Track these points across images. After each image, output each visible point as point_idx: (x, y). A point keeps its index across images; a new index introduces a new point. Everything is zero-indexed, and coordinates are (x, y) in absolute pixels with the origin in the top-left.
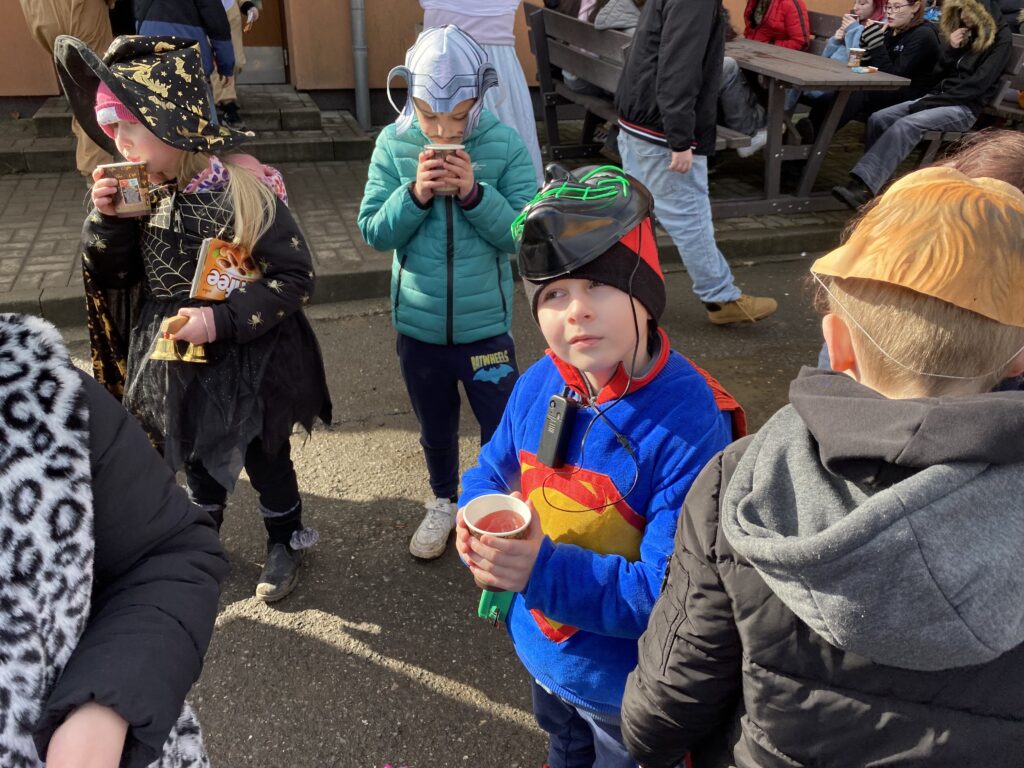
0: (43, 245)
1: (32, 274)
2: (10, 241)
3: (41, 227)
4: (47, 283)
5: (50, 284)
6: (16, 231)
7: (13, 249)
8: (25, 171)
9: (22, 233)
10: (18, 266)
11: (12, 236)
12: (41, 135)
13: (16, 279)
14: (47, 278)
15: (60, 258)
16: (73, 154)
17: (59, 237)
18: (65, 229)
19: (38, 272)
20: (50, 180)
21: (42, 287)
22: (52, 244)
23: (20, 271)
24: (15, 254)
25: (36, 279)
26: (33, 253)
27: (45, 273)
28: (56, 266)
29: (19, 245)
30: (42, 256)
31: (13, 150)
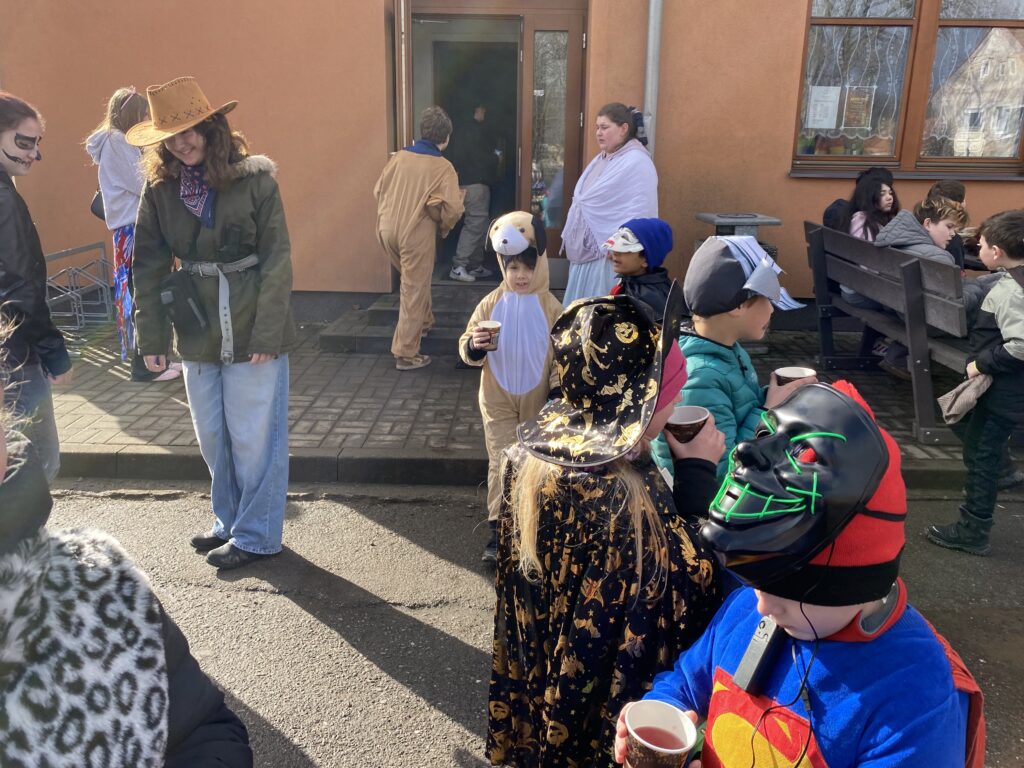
0: (352, 412)
1: (338, 434)
2: (329, 407)
3: (354, 397)
4: (348, 444)
5: (350, 444)
6: (335, 398)
7: (328, 413)
8: (352, 351)
9: (339, 401)
10: (329, 427)
11: (331, 403)
12: (370, 324)
13: (325, 438)
14: (348, 440)
15: (361, 424)
16: (390, 340)
17: (365, 407)
18: (372, 400)
19: (342, 434)
20: (369, 359)
21: (343, 446)
22: (359, 412)
23: (330, 432)
24: (330, 417)
25: (340, 439)
26: (343, 418)
27: (347, 435)
28: (357, 431)
29: (334, 411)
30: (350, 421)
31: (349, 334)
